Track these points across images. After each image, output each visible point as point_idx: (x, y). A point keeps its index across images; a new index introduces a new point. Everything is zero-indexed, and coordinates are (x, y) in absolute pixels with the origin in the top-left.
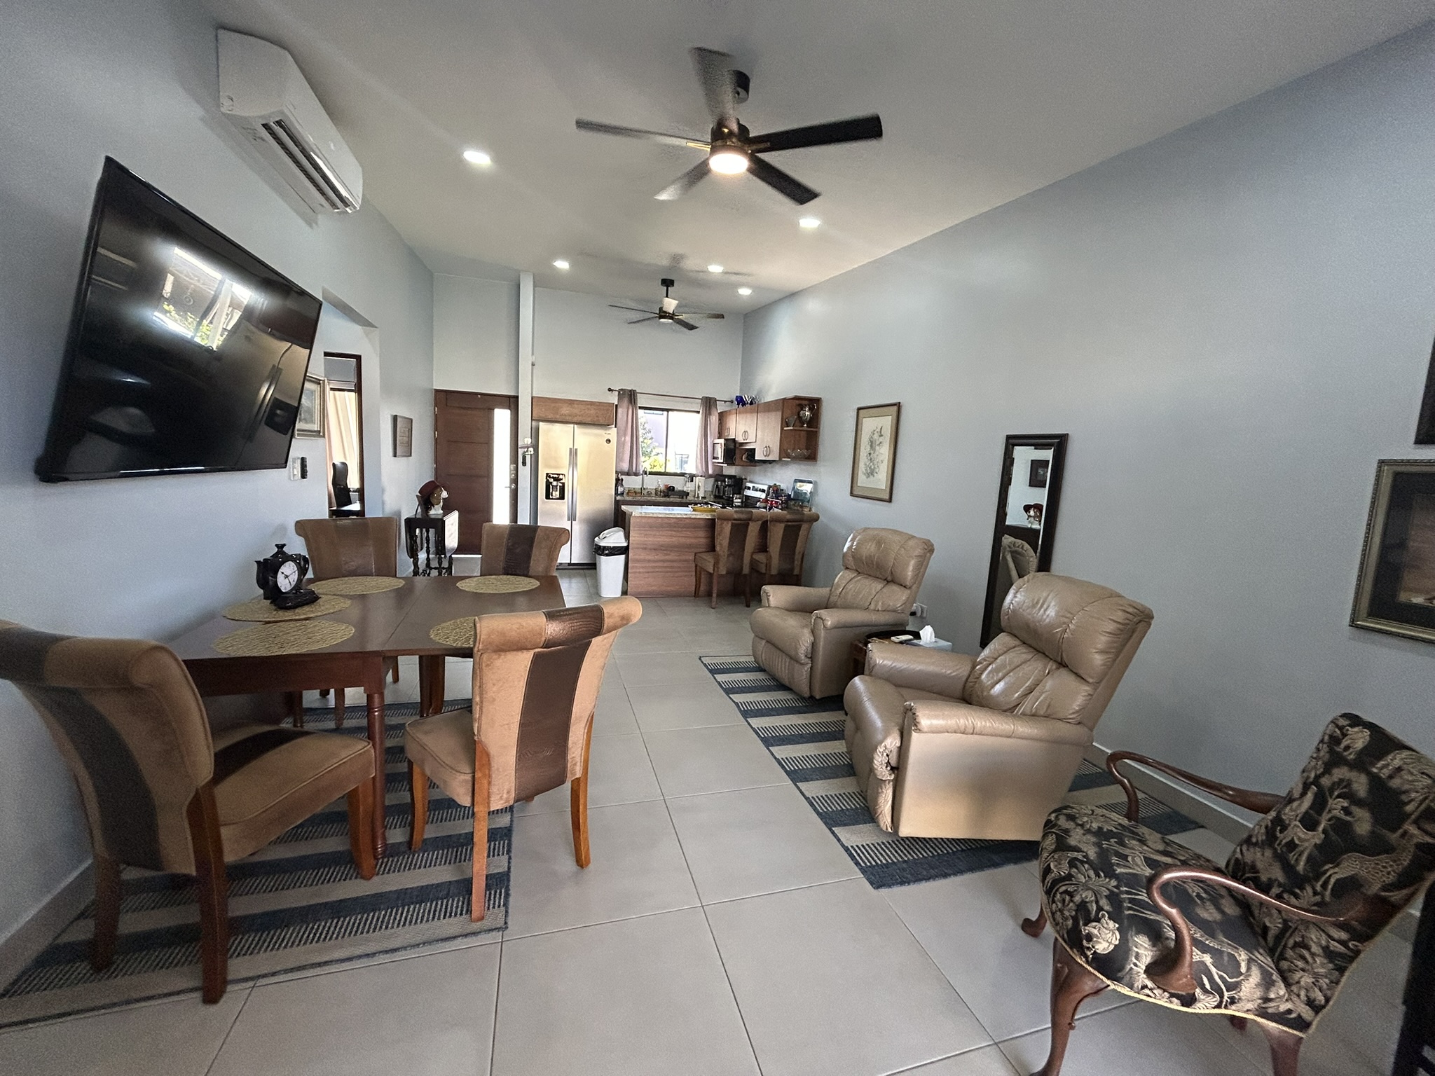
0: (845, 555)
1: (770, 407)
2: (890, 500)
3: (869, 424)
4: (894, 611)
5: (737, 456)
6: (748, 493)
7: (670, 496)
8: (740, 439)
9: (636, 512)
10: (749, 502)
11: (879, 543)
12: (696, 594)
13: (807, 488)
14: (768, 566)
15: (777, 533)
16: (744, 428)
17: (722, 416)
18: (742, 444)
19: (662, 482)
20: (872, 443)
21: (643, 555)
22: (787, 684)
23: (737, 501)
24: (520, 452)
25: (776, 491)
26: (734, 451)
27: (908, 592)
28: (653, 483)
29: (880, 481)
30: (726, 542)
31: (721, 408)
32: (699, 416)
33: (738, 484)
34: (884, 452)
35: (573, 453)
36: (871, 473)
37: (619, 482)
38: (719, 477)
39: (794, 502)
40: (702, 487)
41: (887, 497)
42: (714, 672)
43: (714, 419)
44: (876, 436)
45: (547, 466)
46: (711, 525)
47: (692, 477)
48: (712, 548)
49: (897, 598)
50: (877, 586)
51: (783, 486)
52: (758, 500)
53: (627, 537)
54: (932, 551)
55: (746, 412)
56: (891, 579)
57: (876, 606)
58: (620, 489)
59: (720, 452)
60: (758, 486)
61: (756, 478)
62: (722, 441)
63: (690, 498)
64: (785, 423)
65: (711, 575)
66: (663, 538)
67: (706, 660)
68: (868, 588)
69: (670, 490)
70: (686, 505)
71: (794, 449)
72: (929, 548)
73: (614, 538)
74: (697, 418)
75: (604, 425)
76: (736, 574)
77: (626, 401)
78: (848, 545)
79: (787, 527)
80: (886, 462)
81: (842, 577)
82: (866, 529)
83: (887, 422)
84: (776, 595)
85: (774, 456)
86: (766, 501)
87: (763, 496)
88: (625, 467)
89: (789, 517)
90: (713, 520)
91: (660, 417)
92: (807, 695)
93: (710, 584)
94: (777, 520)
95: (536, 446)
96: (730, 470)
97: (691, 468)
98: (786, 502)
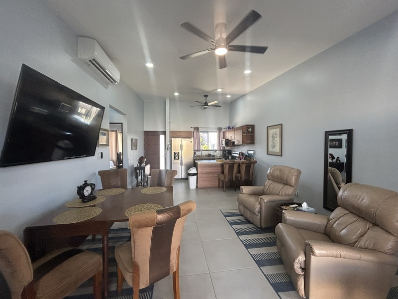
0: (268, 175)
1: (238, 129)
2: (282, 156)
3: (271, 132)
4: (289, 195)
5: (229, 144)
6: (233, 155)
7: (210, 157)
8: (230, 139)
9: (199, 162)
10: (234, 158)
11: (280, 171)
12: (219, 188)
13: (252, 152)
14: (241, 178)
15: (243, 167)
16: (231, 136)
17: (224, 133)
18: (230, 140)
19: (207, 153)
20: (273, 137)
21: (202, 176)
22: (251, 221)
23: (230, 157)
24: (167, 146)
25: (242, 154)
26: (228, 143)
27: (293, 188)
28: (204, 153)
29: (277, 149)
30: (227, 171)
31: (223, 130)
32: (217, 133)
33: (230, 152)
34: (278, 140)
35: (181, 146)
36: (274, 147)
37: (195, 153)
38: (224, 150)
39: (248, 157)
40: (219, 154)
41: (280, 154)
42: (226, 216)
43: (222, 134)
44: (274, 135)
45: (174, 150)
46: (222, 165)
47: (216, 151)
48: (223, 172)
49: (289, 191)
50: (281, 186)
51: (244, 152)
52: (236, 157)
53: (197, 170)
54: (301, 173)
55: (231, 131)
56: (286, 183)
57: (282, 193)
58: (195, 156)
59: (224, 143)
60: (236, 153)
61: (235, 150)
62: (224, 140)
63: (216, 157)
64: (243, 133)
65: (223, 181)
66: (208, 170)
67: (223, 211)
68: (278, 187)
69: (209, 155)
70: (214, 159)
71: (247, 141)
72: (299, 172)
73: (193, 171)
74: (216, 134)
75: (190, 138)
76: (231, 181)
77: (196, 131)
78: (268, 172)
79: (246, 165)
80: (279, 143)
81: (268, 183)
82: (275, 166)
83: (278, 130)
84: (245, 189)
85: (241, 143)
86: (239, 157)
87: (238, 155)
88: (196, 149)
89: (247, 162)
90: (223, 164)
91: (206, 134)
92: (260, 226)
93: (223, 184)
94: (243, 163)
95: (171, 144)
96: (227, 148)
97: (216, 148)
98: (245, 157)
